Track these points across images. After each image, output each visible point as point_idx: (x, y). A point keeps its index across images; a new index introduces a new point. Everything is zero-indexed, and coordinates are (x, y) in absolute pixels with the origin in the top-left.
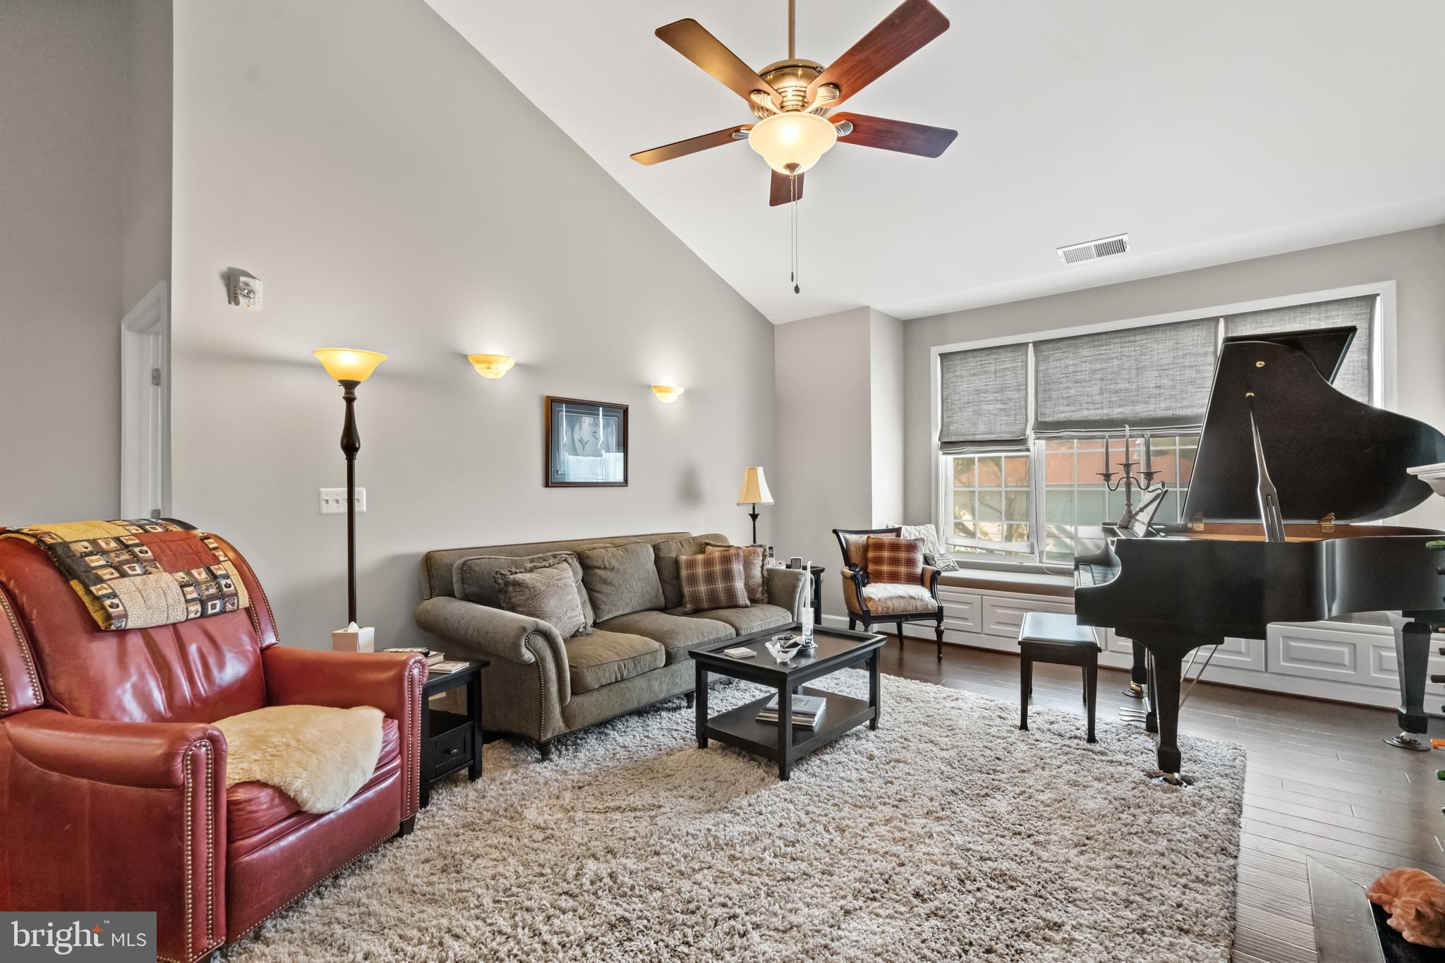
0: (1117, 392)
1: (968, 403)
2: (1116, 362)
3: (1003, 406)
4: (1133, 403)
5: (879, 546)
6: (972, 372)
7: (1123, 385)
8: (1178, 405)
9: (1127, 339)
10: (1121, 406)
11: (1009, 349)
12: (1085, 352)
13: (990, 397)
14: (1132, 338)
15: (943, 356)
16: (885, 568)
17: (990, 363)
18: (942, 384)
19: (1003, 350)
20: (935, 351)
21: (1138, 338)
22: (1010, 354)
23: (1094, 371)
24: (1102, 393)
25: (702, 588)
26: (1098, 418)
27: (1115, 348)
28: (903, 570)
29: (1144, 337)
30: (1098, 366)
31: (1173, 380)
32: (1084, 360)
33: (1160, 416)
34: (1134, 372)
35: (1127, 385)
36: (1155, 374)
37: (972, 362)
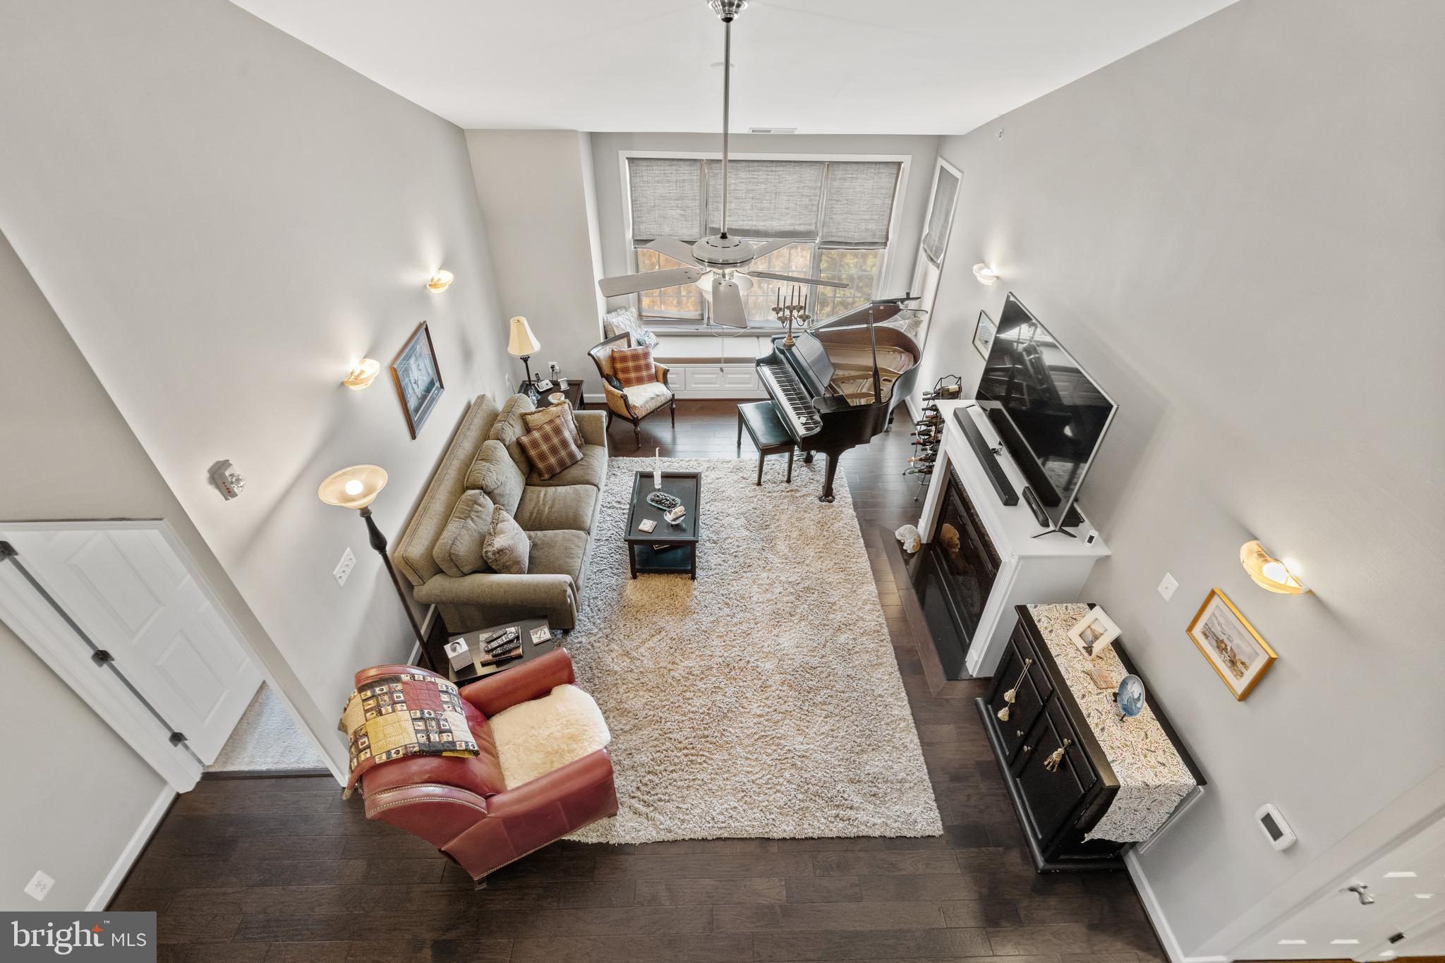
0: (762, 209)
1: (654, 206)
2: (763, 186)
3: (683, 212)
4: (772, 219)
5: (624, 359)
6: (657, 179)
7: (765, 205)
8: (797, 222)
9: (771, 169)
10: (764, 221)
11: (687, 163)
12: (742, 175)
13: (673, 203)
14: (774, 169)
15: (631, 160)
16: (633, 375)
17: (671, 173)
18: (631, 187)
19: (682, 163)
20: (623, 155)
21: (778, 169)
22: (688, 168)
23: (749, 191)
24: (752, 209)
25: (553, 460)
26: (748, 228)
27: (762, 175)
28: (644, 373)
29: (781, 169)
30: (751, 187)
31: (796, 204)
32: (742, 181)
33: (786, 229)
34: (773, 195)
35: (768, 205)
36: (786, 198)
37: (657, 170)
